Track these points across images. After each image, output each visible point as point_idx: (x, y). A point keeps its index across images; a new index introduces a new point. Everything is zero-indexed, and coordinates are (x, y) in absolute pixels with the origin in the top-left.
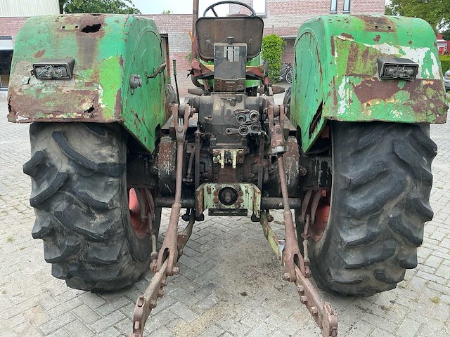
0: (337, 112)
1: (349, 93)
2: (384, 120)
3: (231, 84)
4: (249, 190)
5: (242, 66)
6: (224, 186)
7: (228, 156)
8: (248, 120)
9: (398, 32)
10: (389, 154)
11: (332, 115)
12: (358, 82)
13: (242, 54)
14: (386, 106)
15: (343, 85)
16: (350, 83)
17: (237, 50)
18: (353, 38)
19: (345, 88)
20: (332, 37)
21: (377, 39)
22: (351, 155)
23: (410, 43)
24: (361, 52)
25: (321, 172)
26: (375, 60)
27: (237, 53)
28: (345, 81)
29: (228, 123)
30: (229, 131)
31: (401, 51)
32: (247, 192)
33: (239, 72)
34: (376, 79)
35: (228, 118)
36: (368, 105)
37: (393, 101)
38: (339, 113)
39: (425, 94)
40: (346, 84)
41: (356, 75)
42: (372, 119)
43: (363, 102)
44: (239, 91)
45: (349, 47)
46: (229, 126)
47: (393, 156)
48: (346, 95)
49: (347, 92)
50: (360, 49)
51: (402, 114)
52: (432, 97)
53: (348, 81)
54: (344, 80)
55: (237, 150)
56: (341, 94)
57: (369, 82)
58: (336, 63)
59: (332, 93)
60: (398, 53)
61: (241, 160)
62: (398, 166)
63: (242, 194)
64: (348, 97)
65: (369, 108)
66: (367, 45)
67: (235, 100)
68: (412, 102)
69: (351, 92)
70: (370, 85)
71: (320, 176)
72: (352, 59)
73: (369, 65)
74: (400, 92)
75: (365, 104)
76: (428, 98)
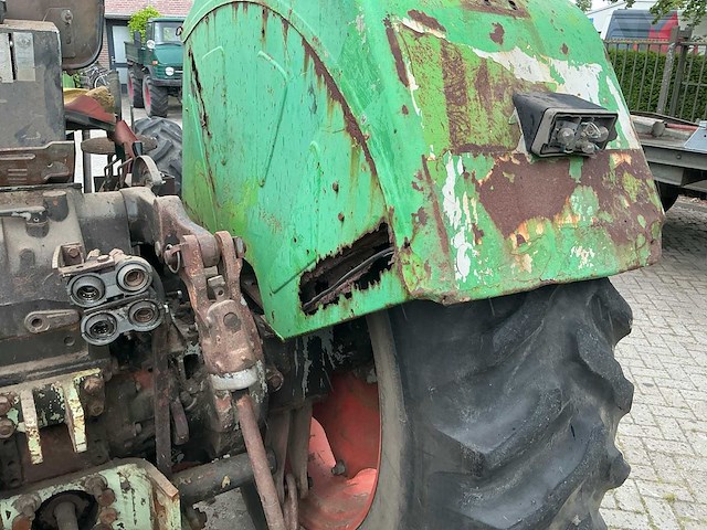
0: (453, 273)
1: (471, 208)
2: (562, 279)
3: (20, 164)
4: (134, 480)
5: (49, 95)
6: (45, 494)
7: (48, 404)
8: (112, 291)
9: (535, 18)
10: (564, 363)
11: (446, 291)
12: (483, 168)
13: (44, 57)
14: (560, 238)
15: (451, 182)
16: (466, 175)
17: (23, 44)
18: (442, 29)
19: (458, 192)
20: (387, 22)
21: (498, 35)
22: (468, 378)
23: (565, 49)
24: (470, 76)
25: (308, 364)
26: (507, 100)
27: (26, 54)
28: (453, 169)
29: (30, 295)
30: (36, 322)
31: (553, 73)
32: (126, 487)
33: (40, 116)
34: (520, 156)
35: (28, 279)
36: (520, 240)
37: (569, 220)
38: (458, 276)
39: (623, 191)
40: (458, 180)
41: (474, 149)
42: (537, 283)
43: (507, 231)
44: (51, 181)
45: (437, 57)
46: (35, 305)
47: (573, 366)
48: (464, 216)
49: (465, 207)
50: (467, 65)
51: (593, 255)
52: (638, 197)
53: (461, 171)
54: (450, 167)
55: (78, 377)
56: (450, 214)
57: (508, 166)
58: (418, 110)
59: (430, 212)
60: (549, 80)
61: (98, 407)
62: (583, 391)
63: (111, 497)
64: (469, 220)
65: (524, 248)
66: (480, 53)
67: (43, 216)
68: (607, 217)
69: (474, 203)
70: (512, 178)
71: (306, 374)
72: (455, 96)
73: (498, 114)
74: (578, 190)
75: (514, 238)
76: (629, 200)
